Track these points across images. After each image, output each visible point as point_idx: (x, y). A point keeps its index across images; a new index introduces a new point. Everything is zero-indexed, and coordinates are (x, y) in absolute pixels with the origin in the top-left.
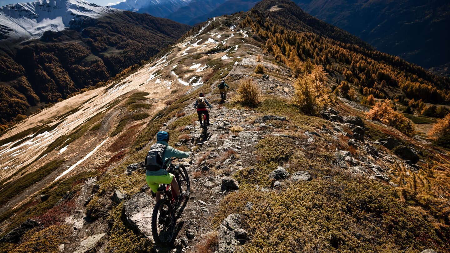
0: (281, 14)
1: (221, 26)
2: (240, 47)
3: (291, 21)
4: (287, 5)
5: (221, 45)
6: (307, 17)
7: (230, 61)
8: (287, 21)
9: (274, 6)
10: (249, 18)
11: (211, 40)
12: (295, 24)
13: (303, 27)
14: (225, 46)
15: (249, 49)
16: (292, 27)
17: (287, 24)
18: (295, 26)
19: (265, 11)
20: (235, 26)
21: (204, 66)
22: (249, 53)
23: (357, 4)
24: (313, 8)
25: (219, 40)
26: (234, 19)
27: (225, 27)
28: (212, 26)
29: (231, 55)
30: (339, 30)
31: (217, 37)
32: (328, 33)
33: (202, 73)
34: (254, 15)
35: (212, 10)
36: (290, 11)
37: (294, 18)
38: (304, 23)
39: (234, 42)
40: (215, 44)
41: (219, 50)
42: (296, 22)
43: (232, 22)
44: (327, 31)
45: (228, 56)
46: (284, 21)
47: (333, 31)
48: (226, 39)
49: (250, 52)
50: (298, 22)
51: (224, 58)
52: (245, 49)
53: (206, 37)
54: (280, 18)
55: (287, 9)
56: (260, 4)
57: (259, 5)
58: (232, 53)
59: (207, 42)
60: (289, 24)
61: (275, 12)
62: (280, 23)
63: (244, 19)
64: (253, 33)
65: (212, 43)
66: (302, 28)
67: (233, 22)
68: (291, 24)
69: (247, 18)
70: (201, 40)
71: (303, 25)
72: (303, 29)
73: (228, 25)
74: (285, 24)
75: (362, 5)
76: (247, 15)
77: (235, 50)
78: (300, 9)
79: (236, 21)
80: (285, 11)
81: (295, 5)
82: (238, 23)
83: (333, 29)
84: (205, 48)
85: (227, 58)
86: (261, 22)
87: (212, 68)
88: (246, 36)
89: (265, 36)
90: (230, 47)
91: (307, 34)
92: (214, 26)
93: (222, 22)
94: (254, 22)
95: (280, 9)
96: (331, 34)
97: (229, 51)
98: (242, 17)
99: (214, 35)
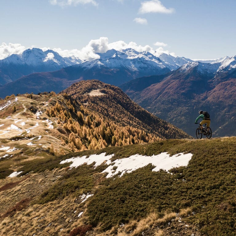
0: (104, 101)
1: (25, 111)
2: (43, 138)
3: (116, 111)
4: (112, 91)
5: (25, 133)
6: (136, 108)
7: (34, 147)
8: (111, 110)
9: (95, 90)
10: (59, 105)
11: (13, 127)
12: (120, 114)
13: (130, 120)
14: (29, 135)
15: (50, 140)
16: (116, 118)
17: (110, 113)
18: (120, 117)
19: (84, 94)
20: (41, 112)
21: (13, 148)
22: (48, 143)
23: (194, 100)
24: (144, 98)
25: (23, 128)
26: (41, 104)
27: (30, 112)
28: (13, 108)
29: (35, 142)
30: (173, 128)
31: (20, 124)
32: (161, 130)
33: (13, 153)
34: (65, 101)
35: (11, 81)
36: (114, 98)
37: (120, 108)
38: (132, 115)
39: (38, 132)
40: (17, 131)
41: (23, 138)
42: (122, 112)
43: (38, 107)
44: (160, 128)
45: (33, 143)
46: (106, 110)
47: (166, 128)
48: (31, 128)
49: (50, 142)
50: (124, 113)
51: (30, 144)
52: (46, 139)
53: (8, 123)
54: (101, 105)
55: (112, 96)
56: (79, 85)
57: (76, 85)
58: (36, 141)
59: (9, 128)
60: (112, 114)
61: (96, 97)
62: (101, 111)
63: (53, 105)
64: (58, 125)
65: (15, 130)
66: (128, 120)
67: (40, 108)
68: (115, 114)
69: (56, 104)
70: (3, 125)
71: (131, 118)
72: (131, 122)
73: (33, 110)
74: (108, 113)
75: (200, 103)
76: (57, 102)
77: (38, 139)
78: (128, 98)
79: (43, 107)
80: (109, 98)
81: (122, 92)
82: (45, 110)
83: (166, 126)
84: (8, 134)
85: (32, 144)
86: (73, 110)
87: (20, 150)
88: (51, 127)
89: (70, 129)
90: (34, 136)
91: (131, 129)
92: (17, 109)
93: (27, 106)
94: (64, 110)
95: (103, 94)
96: (164, 131)
97: (33, 139)
98: (51, 104)
99: (17, 122)
